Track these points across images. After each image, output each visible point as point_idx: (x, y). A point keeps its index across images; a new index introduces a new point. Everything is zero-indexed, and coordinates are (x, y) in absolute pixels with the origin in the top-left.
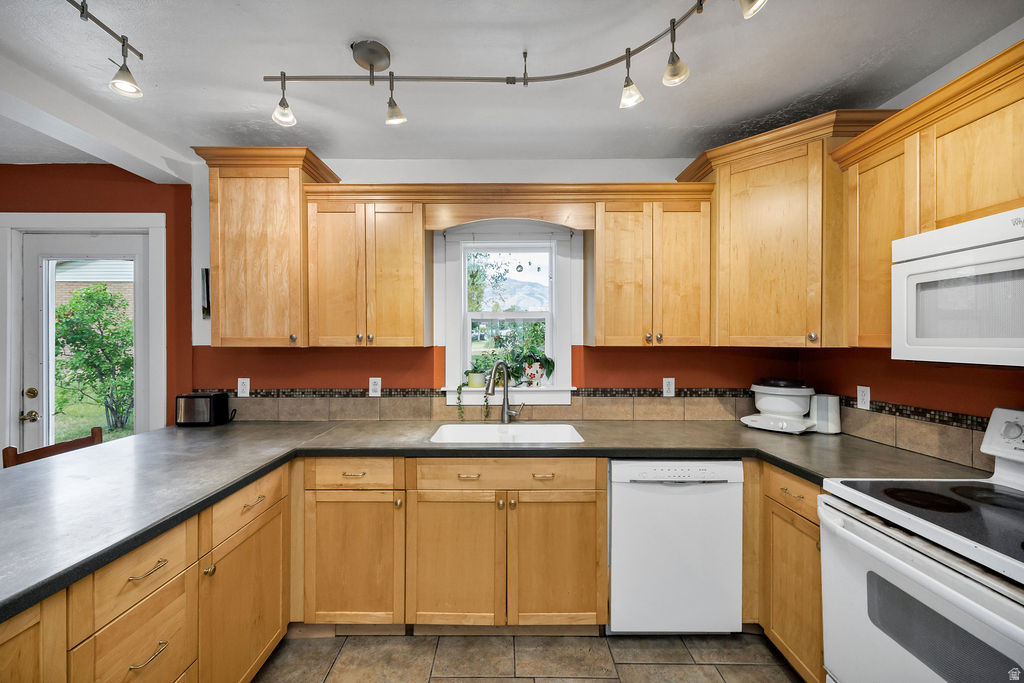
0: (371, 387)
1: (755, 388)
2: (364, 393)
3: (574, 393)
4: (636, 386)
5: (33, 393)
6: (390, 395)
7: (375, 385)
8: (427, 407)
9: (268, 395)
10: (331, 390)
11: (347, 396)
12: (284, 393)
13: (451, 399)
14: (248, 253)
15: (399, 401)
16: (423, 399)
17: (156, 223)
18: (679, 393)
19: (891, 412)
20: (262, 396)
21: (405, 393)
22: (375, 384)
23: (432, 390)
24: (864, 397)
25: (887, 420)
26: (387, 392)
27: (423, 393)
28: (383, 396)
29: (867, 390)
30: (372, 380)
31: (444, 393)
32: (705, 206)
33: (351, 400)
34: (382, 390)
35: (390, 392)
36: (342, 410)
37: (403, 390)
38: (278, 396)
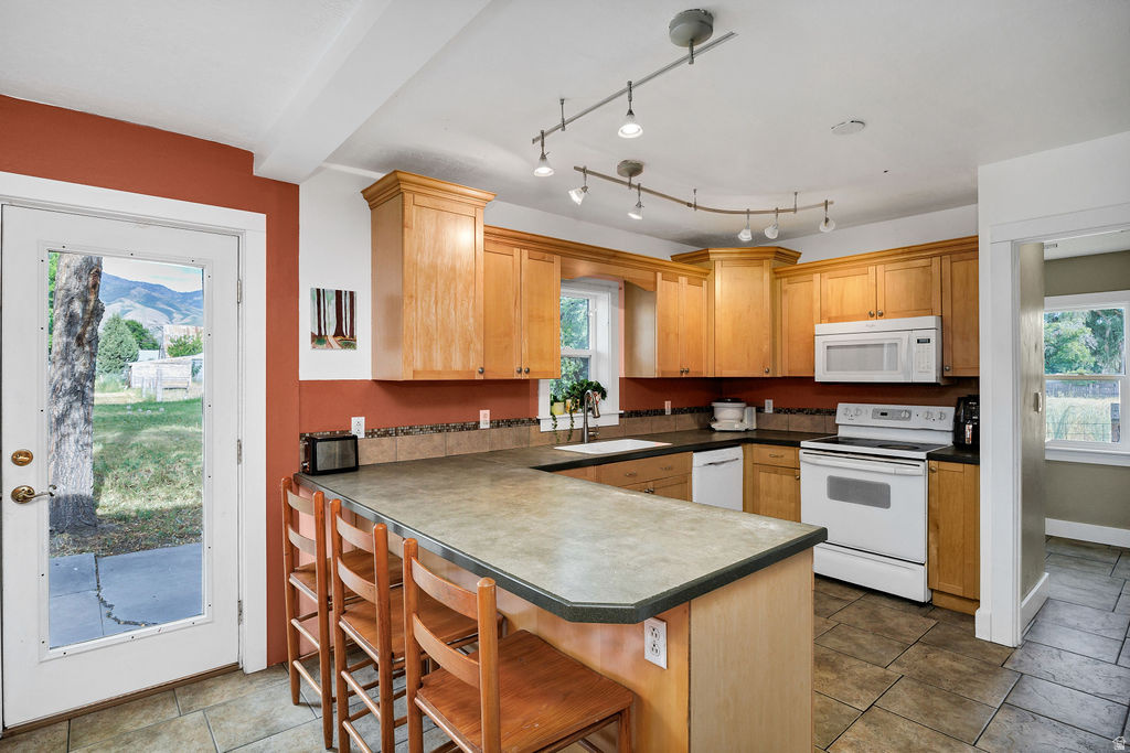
0: (482, 420)
1: (715, 404)
2: (476, 426)
3: (621, 416)
4: (653, 408)
5: (24, 458)
6: (498, 426)
7: (485, 418)
8: (527, 435)
9: (386, 434)
10: (447, 425)
11: (462, 429)
12: (402, 431)
13: (546, 426)
14: (439, 285)
15: (505, 430)
16: (523, 428)
17: (254, 225)
18: (674, 412)
19: (785, 413)
20: (380, 436)
21: (509, 423)
22: (485, 416)
23: (529, 419)
24: (769, 406)
25: (784, 417)
26: (495, 423)
27: (523, 422)
28: (492, 427)
29: (771, 401)
30: (482, 412)
31: (538, 421)
32: (705, 283)
33: (465, 433)
34: (491, 422)
35: (498, 423)
36: (459, 444)
37: (508, 421)
38: (397, 435)
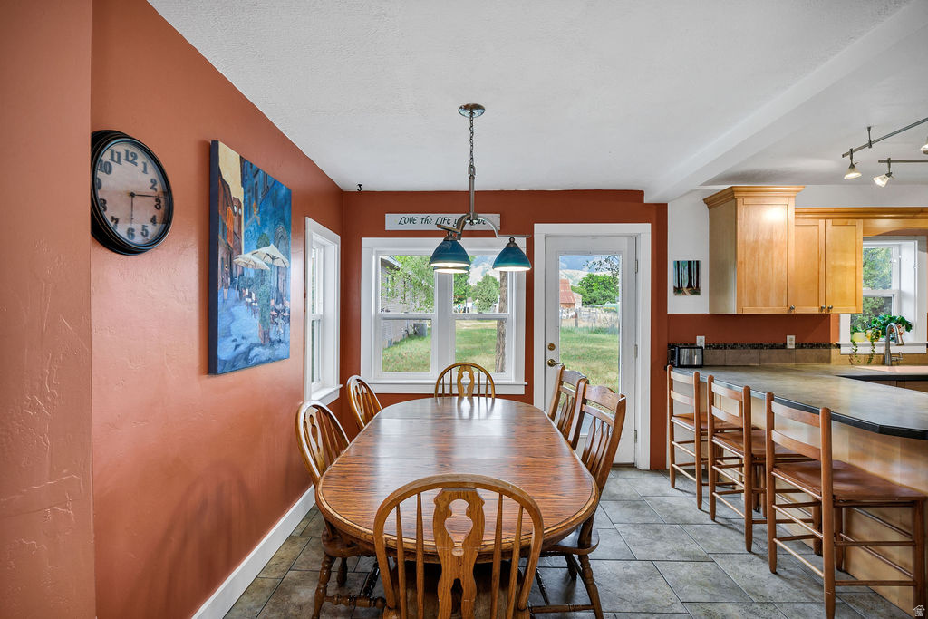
0: (788, 342)
2: (784, 346)
5: (552, 347)
6: (802, 347)
7: (791, 341)
8: (828, 356)
9: (718, 347)
10: (761, 345)
11: (772, 348)
12: (729, 346)
13: (846, 350)
14: (761, 254)
15: (809, 351)
16: (824, 350)
17: (644, 230)
20: (714, 348)
21: (812, 346)
23: (830, 344)
26: (799, 345)
27: (824, 346)
28: (796, 348)
30: (788, 337)
31: (839, 346)
33: (776, 351)
34: (796, 344)
35: (802, 345)
36: (771, 358)
37: (810, 344)
38: (725, 349)
